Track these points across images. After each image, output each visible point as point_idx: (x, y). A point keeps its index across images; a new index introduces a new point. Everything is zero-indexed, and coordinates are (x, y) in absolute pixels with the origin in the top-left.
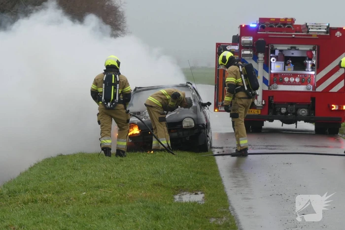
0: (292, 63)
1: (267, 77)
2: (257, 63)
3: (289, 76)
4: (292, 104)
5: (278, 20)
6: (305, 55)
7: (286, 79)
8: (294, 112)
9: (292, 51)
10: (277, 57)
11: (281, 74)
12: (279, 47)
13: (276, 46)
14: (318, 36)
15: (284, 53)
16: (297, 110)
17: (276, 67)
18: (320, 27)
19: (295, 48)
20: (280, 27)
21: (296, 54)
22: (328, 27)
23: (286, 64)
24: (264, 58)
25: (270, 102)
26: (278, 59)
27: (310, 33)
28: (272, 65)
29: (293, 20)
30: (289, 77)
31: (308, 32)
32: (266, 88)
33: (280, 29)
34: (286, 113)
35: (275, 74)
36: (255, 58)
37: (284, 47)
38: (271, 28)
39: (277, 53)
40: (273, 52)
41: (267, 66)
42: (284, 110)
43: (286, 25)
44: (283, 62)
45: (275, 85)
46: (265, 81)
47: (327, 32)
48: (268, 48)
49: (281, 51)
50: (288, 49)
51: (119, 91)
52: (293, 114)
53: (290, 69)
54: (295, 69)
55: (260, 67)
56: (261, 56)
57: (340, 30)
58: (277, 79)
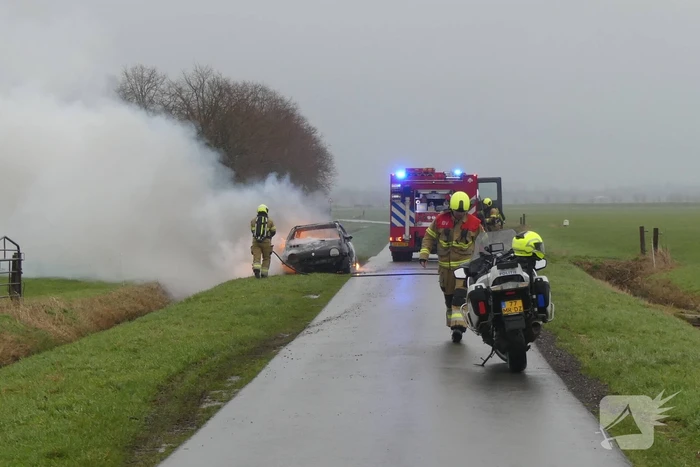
1: (413, 216)
2: (405, 204)
5: (420, 170)
6: (443, 198)
7: (429, 218)
9: (433, 195)
10: (421, 200)
11: (424, 213)
12: (422, 192)
13: (419, 191)
15: (427, 196)
17: (420, 208)
19: (435, 192)
21: (437, 197)
22: (462, 175)
23: (428, 205)
24: (410, 201)
25: (415, 237)
27: (447, 180)
28: (417, 206)
29: (433, 170)
30: (431, 216)
31: (445, 179)
32: (412, 225)
35: (420, 214)
36: (403, 201)
37: (427, 192)
38: (422, 177)
39: (421, 196)
40: (418, 195)
41: (413, 207)
43: (428, 173)
44: (426, 204)
45: (420, 223)
46: (411, 219)
47: (461, 179)
48: (413, 193)
49: (424, 195)
50: (430, 193)
51: (267, 229)
55: (407, 208)
56: (408, 199)
57: (472, 176)
58: (422, 217)
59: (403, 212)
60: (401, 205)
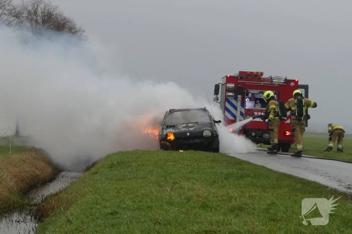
0: (260, 102)
1: (243, 111)
2: (237, 101)
3: (258, 111)
4: (259, 130)
5: (252, 73)
7: (256, 113)
8: (260, 135)
9: (260, 95)
10: (250, 98)
11: (252, 110)
12: (252, 91)
13: (250, 91)
14: (278, 84)
15: (255, 95)
16: (262, 134)
17: (249, 104)
18: (279, 78)
20: (253, 78)
22: (286, 79)
23: (256, 103)
24: (242, 98)
25: (244, 128)
26: (251, 99)
27: (273, 83)
28: (247, 103)
29: (262, 74)
31: (272, 82)
32: (242, 119)
33: (253, 79)
34: (255, 136)
35: (248, 110)
36: (236, 98)
37: (255, 92)
38: (247, 79)
39: (250, 95)
40: (247, 95)
41: (243, 104)
42: (253, 134)
43: (257, 76)
44: (254, 102)
45: (248, 117)
46: (242, 114)
47: (285, 83)
48: (245, 92)
49: (253, 94)
50: (258, 93)
52: (260, 137)
53: (259, 107)
54: (262, 107)
55: (238, 105)
56: (240, 97)
57: (294, 81)
58: (249, 113)
59: (236, 108)
60: (234, 102)
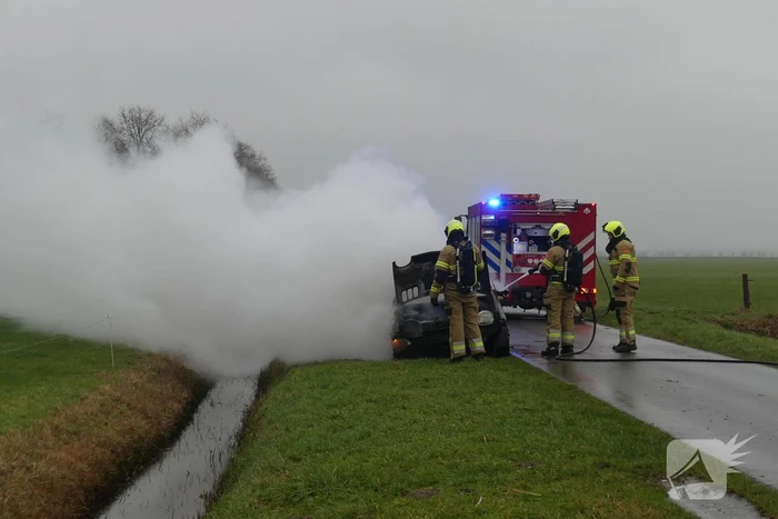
0: (535, 244)
1: (511, 260)
2: (500, 243)
3: (533, 257)
4: (537, 288)
5: (520, 197)
7: (530, 261)
8: (539, 296)
9: (536, 231)
10: (519, 237)
11: (524, 255)
12: (522, 226)
13: (518, 225)
14: (567, 213)
15: (527, 232)
17: (519, 247)
18: (564, 203)
19: (539, 227)
20: (523, 204)
21: (540, 233)
22: (576, 204)
23: (529, 245)
24: (507, 238)
26: (520, 239)
27: (557, 211)
28: (515, 246)
29: (537, 197)
30: (533, 259)
31: (555, 208)
32: (509, 271)
33: (522, 206)
34: (532, 297)
35: (518, 256)
36: (497, 239)
37: (527, 226)
38: (514, 206)
39: (519, 232)
40: (515, 232)
41: (509, 248)
42: (529, 295)
43: (529, 201)
44: (526, 243)
45: (518, 267)
46: (508, 263)
47: (575, 209)
48: (510, 228)
49: (523, 230)
50: (532, 228)
52: (539, 299)
53: (534, 250)
54: (539, 250)
55: (502, 249)
56: (503, 235)
57: (589, 206)
58: (521, 260)
59: (498, 254)
60: (494, 244)
